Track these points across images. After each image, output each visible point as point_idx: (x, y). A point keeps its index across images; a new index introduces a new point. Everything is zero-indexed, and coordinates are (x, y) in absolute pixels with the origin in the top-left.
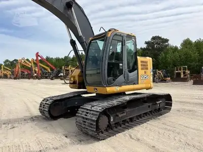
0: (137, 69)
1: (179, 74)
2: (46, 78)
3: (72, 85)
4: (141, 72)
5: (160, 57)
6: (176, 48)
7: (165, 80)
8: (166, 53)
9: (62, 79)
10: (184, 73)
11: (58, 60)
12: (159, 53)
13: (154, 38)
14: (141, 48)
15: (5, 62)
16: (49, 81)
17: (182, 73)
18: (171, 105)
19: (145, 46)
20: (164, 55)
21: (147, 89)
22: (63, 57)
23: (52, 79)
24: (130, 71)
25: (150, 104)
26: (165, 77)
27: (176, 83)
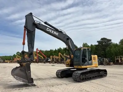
0: (92, 60)
1: (118, 61)
2: (41, 62)
3: (67, 66)
4: (93, 61)
5: (107, 50)
6: (116, 45)
7: (110, 64)
8: (110, 48)
9: (50, 63)
10: (121, 60)
11: (46, 52)
12: (106, 48)
13: (102, 39)
14: (95, 45)
15: (17, 53)
16: (43, 64)
17: (120, 60)
18: (107, 74)
19: (97, 44)
20: (109, 49)
21: (96, 67)
22: (49, 50)
23: (45, 63)
24: (89, 61)
25: (98, 73)
26: (110, 62)
27: (116, 65)
